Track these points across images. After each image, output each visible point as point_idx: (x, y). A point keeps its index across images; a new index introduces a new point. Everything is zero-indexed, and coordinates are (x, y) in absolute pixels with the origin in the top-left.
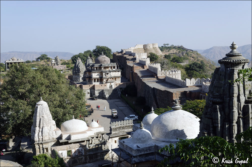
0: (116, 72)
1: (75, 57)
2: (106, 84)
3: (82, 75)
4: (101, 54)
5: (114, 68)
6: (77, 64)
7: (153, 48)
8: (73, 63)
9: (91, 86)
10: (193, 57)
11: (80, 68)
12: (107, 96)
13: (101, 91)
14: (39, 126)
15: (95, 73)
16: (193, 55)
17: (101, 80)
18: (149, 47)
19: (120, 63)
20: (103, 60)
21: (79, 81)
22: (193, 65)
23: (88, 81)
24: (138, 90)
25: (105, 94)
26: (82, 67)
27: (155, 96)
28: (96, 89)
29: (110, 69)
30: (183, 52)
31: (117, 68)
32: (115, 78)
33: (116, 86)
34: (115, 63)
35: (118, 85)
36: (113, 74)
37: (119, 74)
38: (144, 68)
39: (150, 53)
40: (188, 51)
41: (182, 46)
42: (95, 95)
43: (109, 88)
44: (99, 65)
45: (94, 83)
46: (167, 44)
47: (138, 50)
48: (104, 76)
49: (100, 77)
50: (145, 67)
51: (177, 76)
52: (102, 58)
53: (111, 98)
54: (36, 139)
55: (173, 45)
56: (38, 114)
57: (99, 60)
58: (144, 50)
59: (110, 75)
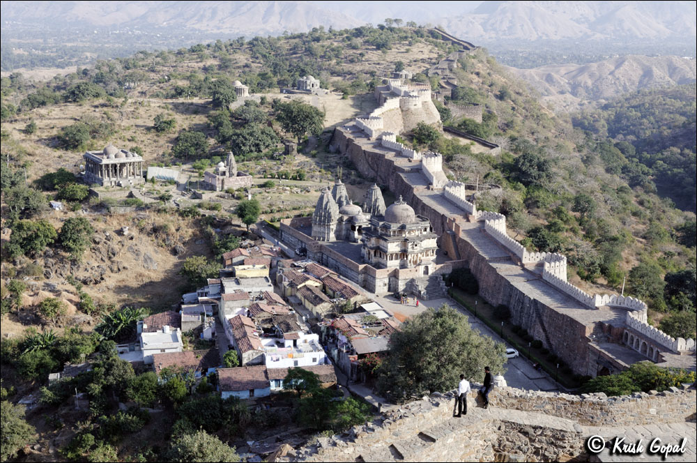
0: (429, 238)
2: (417, 268)
3: (333, 226)
4: (398, 200)
5: (425, 230)
6: (324, 203)
7: (422, 106)
9: (389, 271)
10: (478, 74)
11: (331, 211)
12: (424, 293)
13: (408, 280)
15: (393, 242)
16: (480, 67)
17: (402, 256)
18: (415, 105)
20: (405, 213)
22: (525, 159)
25: (419, 288)
27: (539, 316)
28: (400, 278)
29: (418, 233)
30: (451, 57)
31: (431, 230)
32: (427, 250)
33: (434, 271)
35: (437, 269)
36: (425, 244)
37: (432, 243)
38: (468, 221)
39: (418, 124)
40: (464, 54)
42: (397, 288)
43: (423, 276)
44: (399, 225)
45: (389, 263)
46: (396, 21)
47: (389, 113)
48: (410, 250)
49: (401, 251)
50: (470, 217)
52: (403, 209)
53: (430, 295)
55: (412, 24)
57: (398, 214)
58: (402, 111)
59: (421, 247)
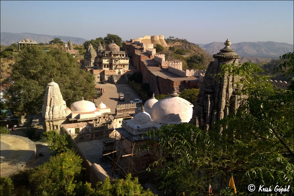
0: (125, 59)
1: (87, 43)
2: (115, 70)
3: (93, 61)
4: (111, 42)
5: (123, 56)
6: (89, 50)
7: (160, 40)
8: (85, 49)
9: (101, 71)
10: (194, 51)
11: (92, 53)
12: (116, 81)
13: (110, 76)
14: (50, 105)
15: (106, 59)
16: (195, 49)
17: (110, 66)
18: (156, 39)
19: (129, 51)
20: (113, 47)
21: (90, 66)
22: (194, 57)
23: (98, 66)
24: (144, 77)
25: (114, 79)
26: (94, 53)
27: (158, 84)
28: (105, 74)
29: (119, 56)
30: (186, 45)
31: (126, 56)
32: (124, 65)
33: (124, 73)
34: (124, 52)
35: (125, 72)
36: (122, 62)
37: (127, 62)
38: (150, 58)
39: (156, 44)
40: (191, 45)
41: (185, 39)
42: (104, 79)
43: (117, 74)
44: (109, 52)
45: (104, 69)
46: (173, 37)
47: (146, 40)
48: (113, 63)
49: (110, 64)
50: (151, 56)
51: (178, 67)
52: (113, 46)
53: (118, 82)
54: (47, 116)
55: (177, 38)
56: (49, 94)
57: (110, 47)
58: (151, 41)
59: (119, 62)
